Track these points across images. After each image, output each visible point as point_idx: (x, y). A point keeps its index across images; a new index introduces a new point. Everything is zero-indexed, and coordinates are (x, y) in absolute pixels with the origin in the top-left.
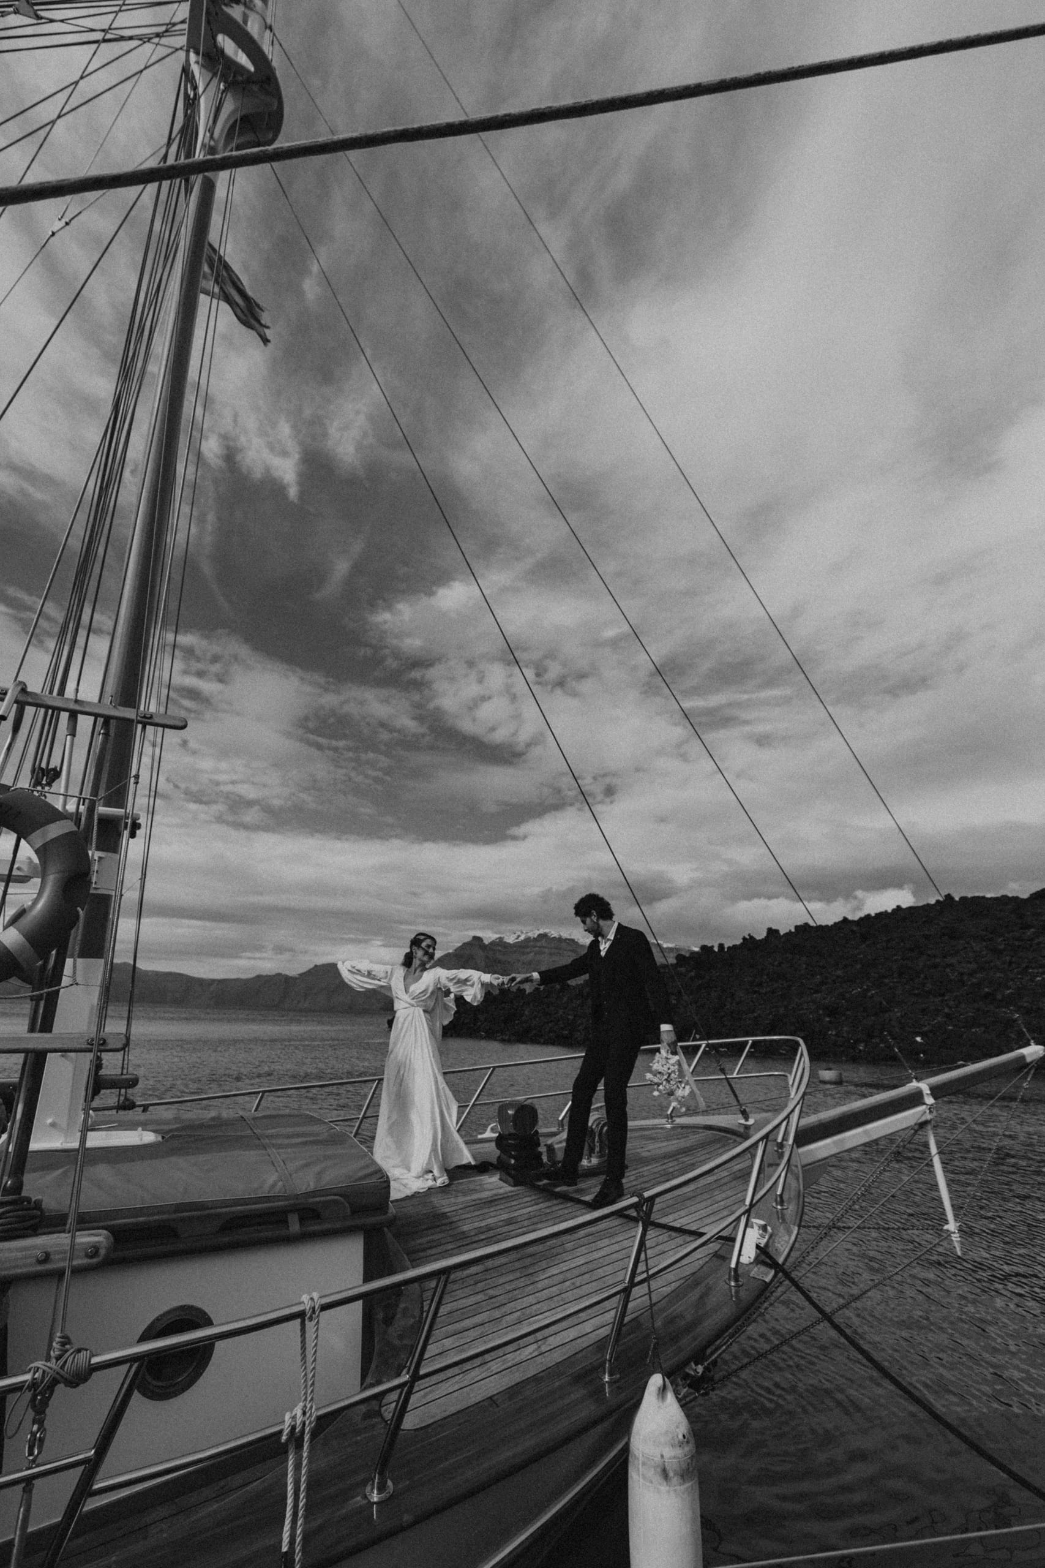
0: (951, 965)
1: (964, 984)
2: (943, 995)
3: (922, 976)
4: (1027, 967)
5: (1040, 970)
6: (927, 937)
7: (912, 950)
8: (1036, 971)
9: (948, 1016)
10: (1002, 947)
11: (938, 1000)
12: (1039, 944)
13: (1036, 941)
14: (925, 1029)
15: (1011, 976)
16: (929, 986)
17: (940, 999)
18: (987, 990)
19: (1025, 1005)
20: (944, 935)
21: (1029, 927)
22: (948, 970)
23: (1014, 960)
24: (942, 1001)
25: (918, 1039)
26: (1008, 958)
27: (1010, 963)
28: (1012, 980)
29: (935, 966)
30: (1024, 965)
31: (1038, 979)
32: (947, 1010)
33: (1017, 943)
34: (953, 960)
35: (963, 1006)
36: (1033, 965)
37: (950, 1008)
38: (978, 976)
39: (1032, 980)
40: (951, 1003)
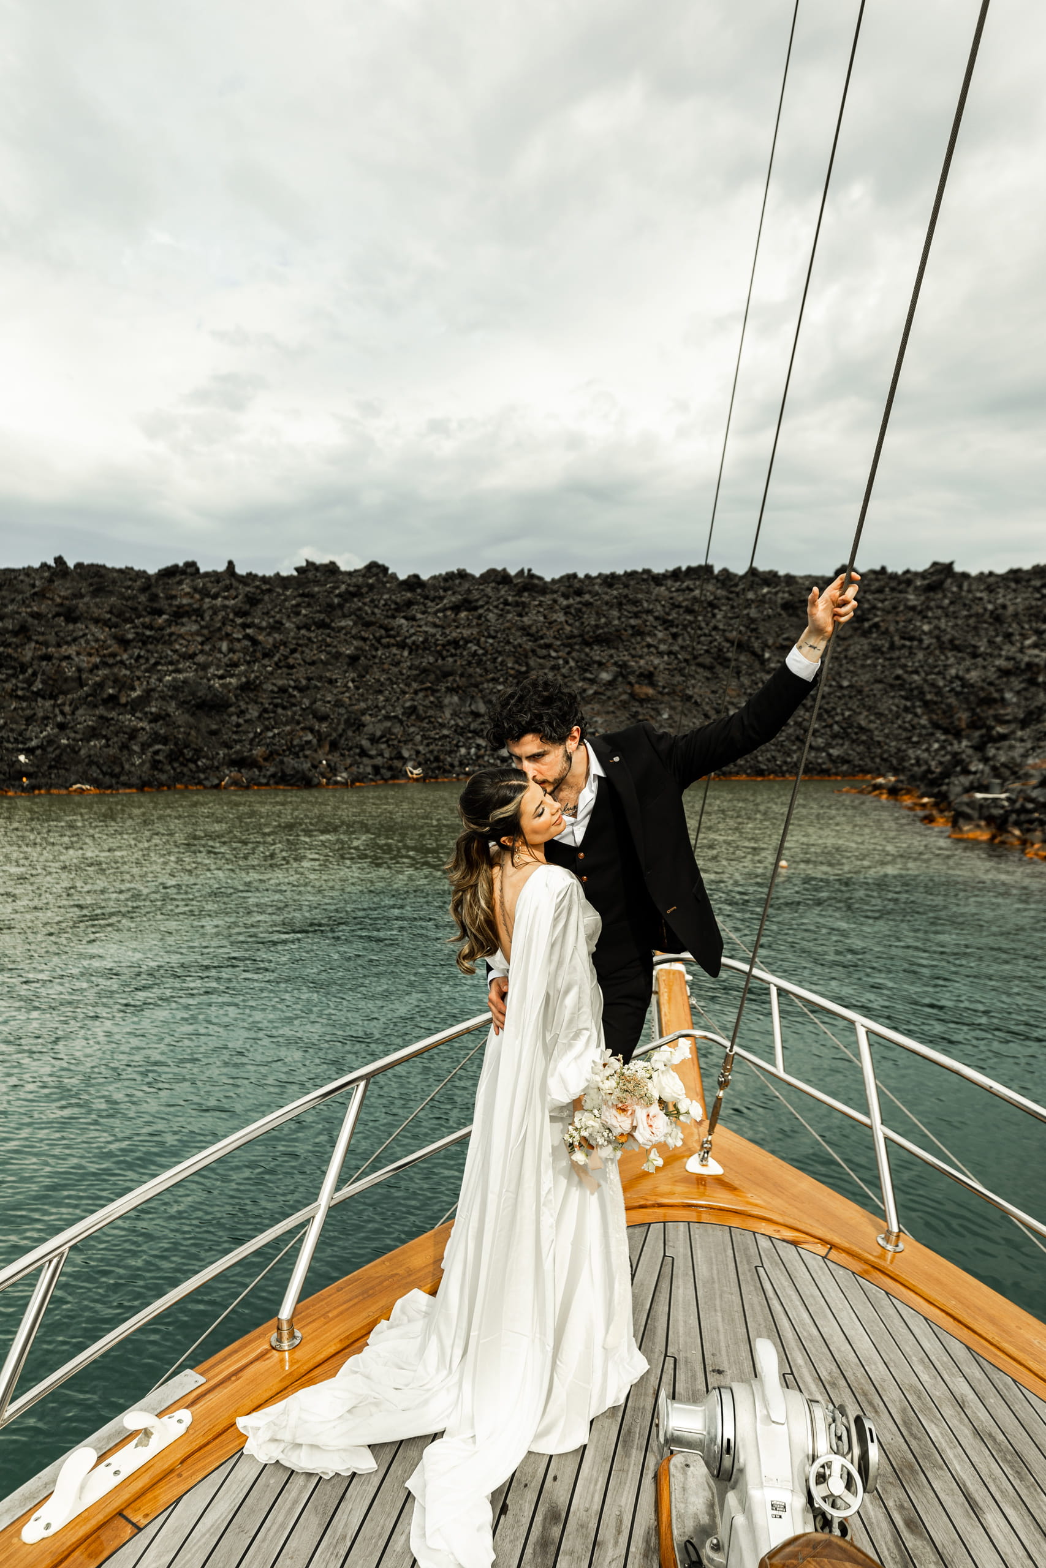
0: (68, 658)
1: (82, 686)
2: (55, 698)
3: (30, 671)
4: (157, 663)
5: (171, 668)
6: (37, 616)
7: (15, 633)
8: (165, 668)
9: (62, 727)
10: (130, 636)
11: (48, 704)
12: (171, 634)
13: (168, 631)
14: (34, 743)
15: (138, 673)
16: (38, 685)
17: (52, 702)
18: (111, 691)
19: (154, 710)
20: (58, 615)
21: (160, 613)
22: (64, 664)
23: (142, 653)
24: (54, 706)
25: (22, 758)
26: (136, 652)
27: (139, 657)
28: (139, 678)
29: (48, 658)
30: (152, 661)
31: (168, 678)
32: (59, 719)
33: (148, 633)
34: (71, 650)
35: (80, 712)
36: (163, 661)
37: (63, 713)
38: (100, 673)
39: (160, 680)
40: (67, 709)
